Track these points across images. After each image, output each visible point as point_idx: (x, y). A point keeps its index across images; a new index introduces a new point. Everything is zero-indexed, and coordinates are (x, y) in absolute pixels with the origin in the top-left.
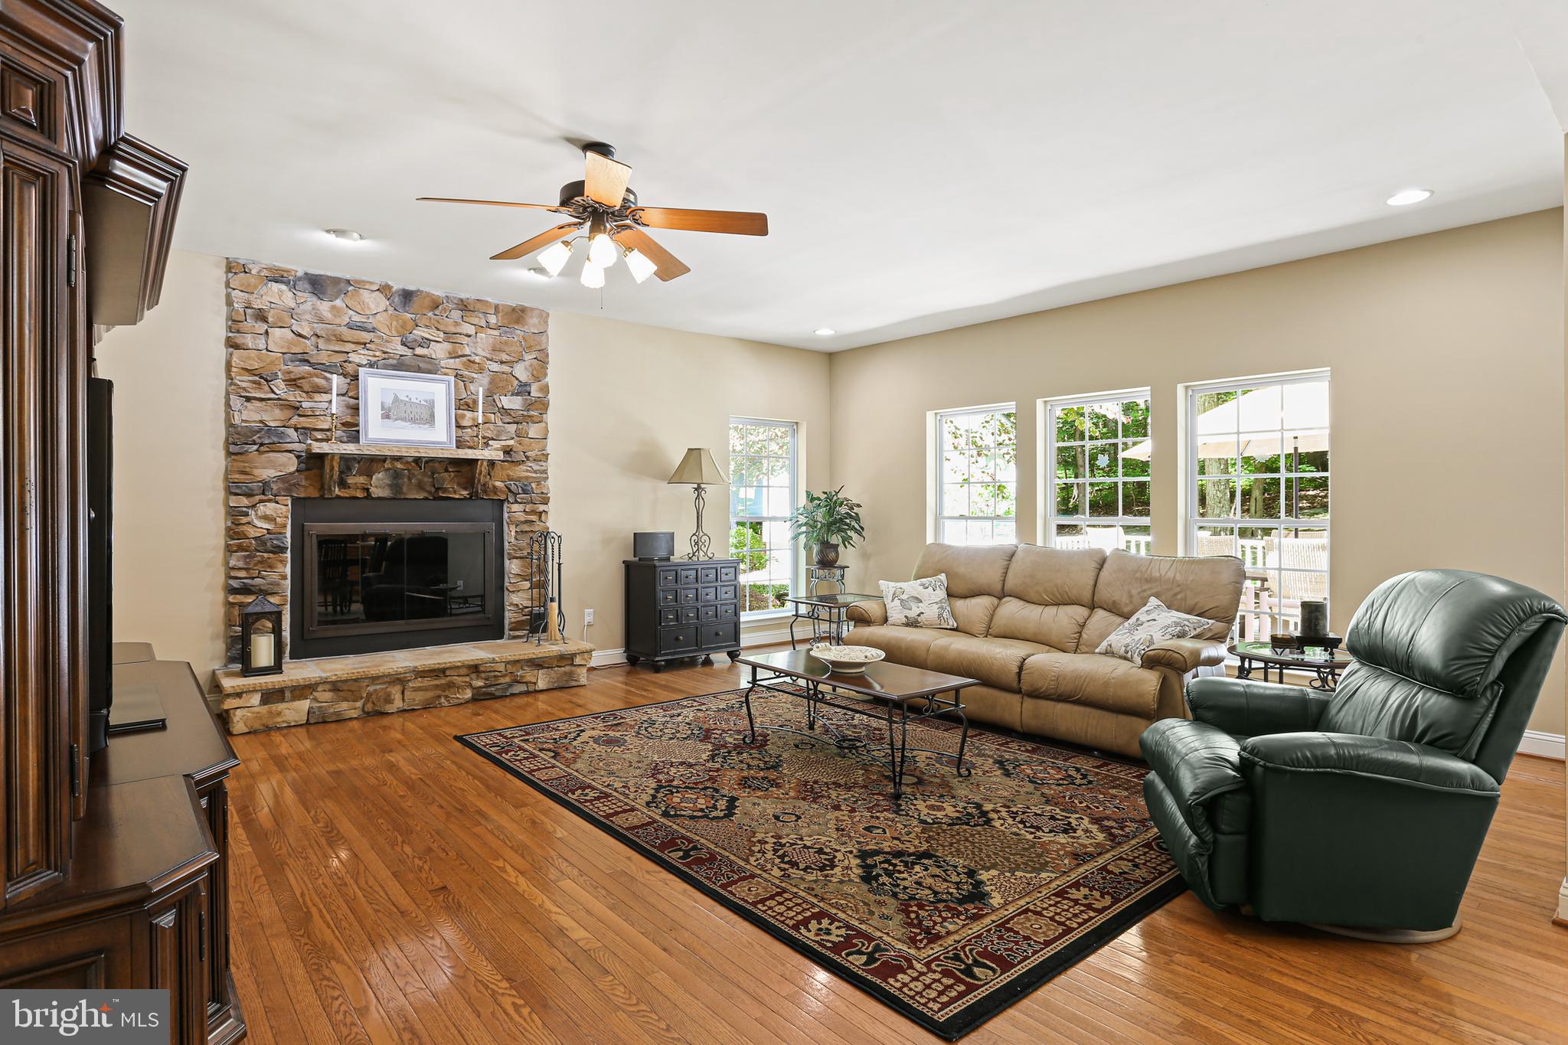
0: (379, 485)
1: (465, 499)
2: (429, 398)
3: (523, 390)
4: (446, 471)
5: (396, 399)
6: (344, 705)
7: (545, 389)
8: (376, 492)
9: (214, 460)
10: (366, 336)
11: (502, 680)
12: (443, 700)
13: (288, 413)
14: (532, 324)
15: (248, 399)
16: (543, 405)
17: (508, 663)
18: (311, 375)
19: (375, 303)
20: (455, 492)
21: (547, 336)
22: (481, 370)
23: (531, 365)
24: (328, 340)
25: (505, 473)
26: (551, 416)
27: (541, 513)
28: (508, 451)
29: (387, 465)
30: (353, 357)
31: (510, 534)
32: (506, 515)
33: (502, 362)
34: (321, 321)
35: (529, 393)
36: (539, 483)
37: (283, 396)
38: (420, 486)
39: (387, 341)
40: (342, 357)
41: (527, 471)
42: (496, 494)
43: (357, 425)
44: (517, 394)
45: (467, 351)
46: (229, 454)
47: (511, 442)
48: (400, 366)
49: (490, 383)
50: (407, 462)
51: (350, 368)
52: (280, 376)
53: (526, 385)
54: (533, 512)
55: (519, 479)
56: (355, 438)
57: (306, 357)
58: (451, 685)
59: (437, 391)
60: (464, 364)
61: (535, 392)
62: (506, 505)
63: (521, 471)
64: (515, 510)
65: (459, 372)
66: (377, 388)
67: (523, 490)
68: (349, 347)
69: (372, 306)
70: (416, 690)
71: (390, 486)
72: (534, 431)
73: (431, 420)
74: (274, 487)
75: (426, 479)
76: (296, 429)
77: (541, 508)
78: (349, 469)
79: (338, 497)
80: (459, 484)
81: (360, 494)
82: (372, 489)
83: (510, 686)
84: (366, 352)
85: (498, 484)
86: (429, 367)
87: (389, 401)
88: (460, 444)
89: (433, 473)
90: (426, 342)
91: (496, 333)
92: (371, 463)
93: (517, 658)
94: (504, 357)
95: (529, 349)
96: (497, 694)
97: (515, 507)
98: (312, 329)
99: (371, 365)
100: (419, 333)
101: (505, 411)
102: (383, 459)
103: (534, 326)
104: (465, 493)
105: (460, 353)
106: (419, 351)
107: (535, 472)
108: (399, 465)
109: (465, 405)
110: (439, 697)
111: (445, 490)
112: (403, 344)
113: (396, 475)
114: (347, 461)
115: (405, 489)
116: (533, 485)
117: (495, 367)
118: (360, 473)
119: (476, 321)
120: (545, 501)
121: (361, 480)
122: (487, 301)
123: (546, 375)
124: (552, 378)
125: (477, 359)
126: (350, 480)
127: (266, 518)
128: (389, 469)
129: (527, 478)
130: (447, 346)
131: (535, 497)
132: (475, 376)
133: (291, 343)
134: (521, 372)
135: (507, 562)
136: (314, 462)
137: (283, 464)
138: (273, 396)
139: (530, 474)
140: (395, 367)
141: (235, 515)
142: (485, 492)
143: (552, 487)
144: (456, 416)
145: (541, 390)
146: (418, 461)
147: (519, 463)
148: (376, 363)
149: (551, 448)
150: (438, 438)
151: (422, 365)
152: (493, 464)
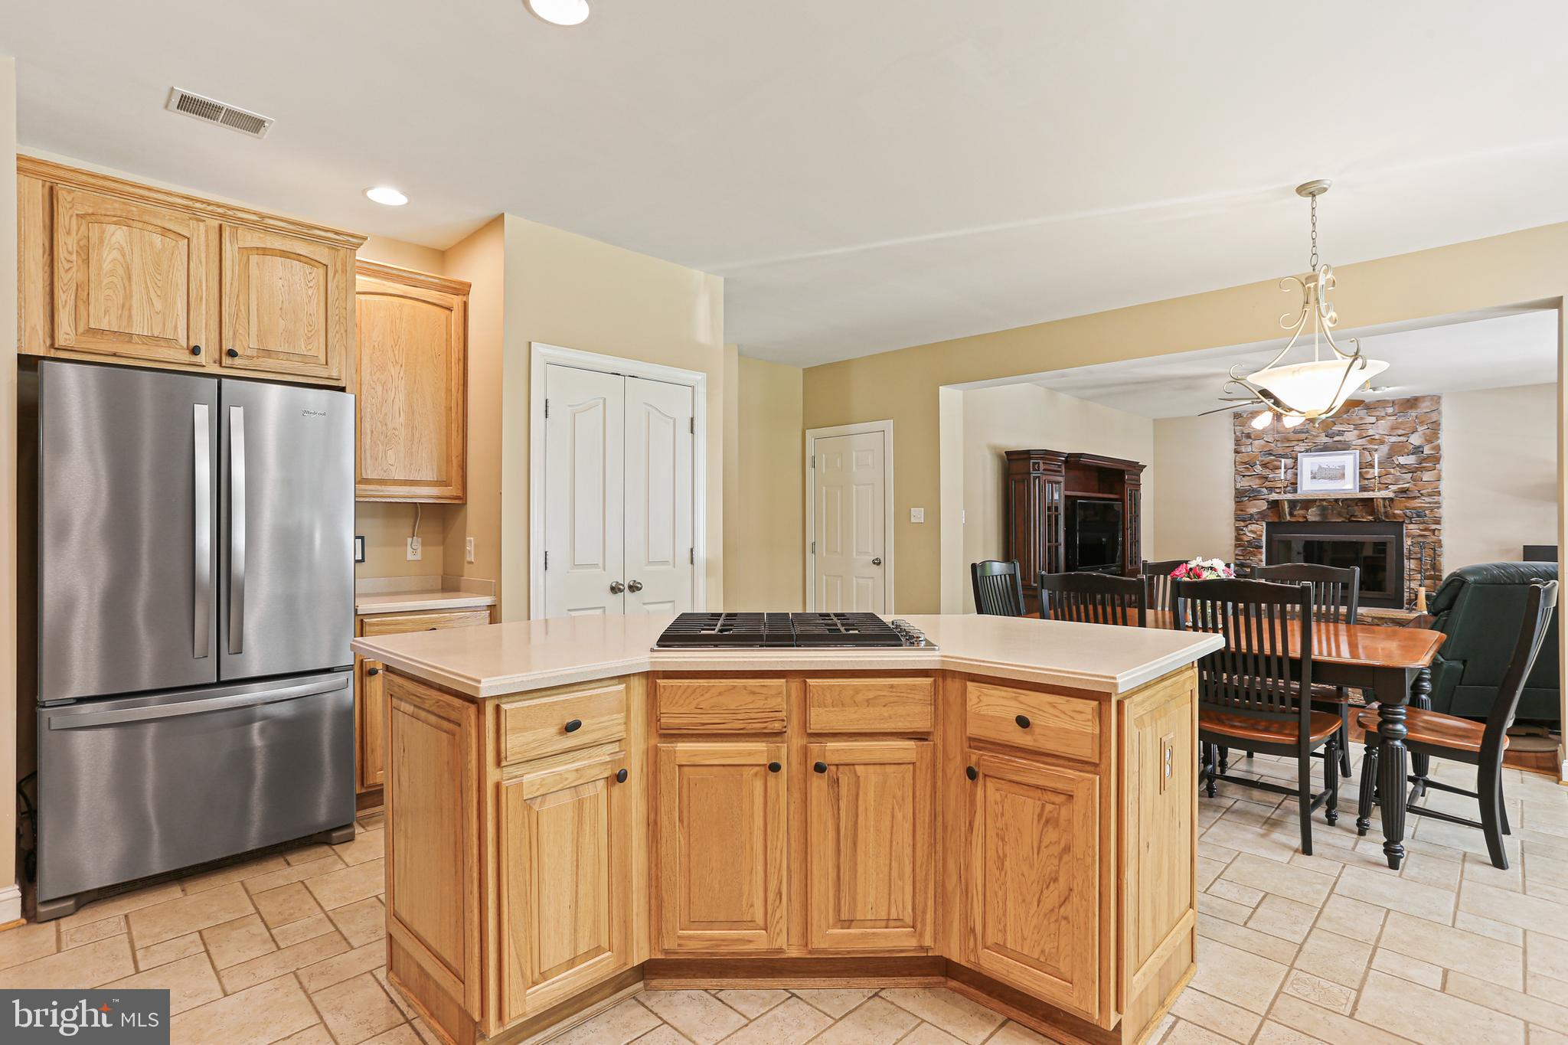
0: (1313, 515)
1: (1371, 521)
2: (1341, 465)
3: (1417, 450)
4: (1357, 505)
5: (1320, 467)
7: (1438, 448)
8: (1311, 518)
9: (1228, 505)
10: (1303, 436)
13: (1263, 480)
14: (1425, 407)
15: (1244, 476)
16: (1435, 459)
18: (1273, 461)
20: (1363, 518)
21: (1440, 413)
22: (1382, 442)
23: (1424, 434)
24: (1282, 442)
25: (1402, 505)
26: (1445, 465)
27: (1434, 530)
28: (1404, 491)
29: (1318, 504)
30: (1297, 449)
31: (1408, 542)
32: (1405, 531)
33: (1399, 436)
35: (1423, 452)
36: (1432, 511)
37: (1260, 473)
38: (1340, 515)
39: (1317, 436)
40: (1291, 449)
41: (1421, 503)
42: (1395, 518)
43: (1297, 484)
44: (1412, 454)
45: (1370, 432)
46: (1236, 502)
47: (1407, 485)
48: (1326, 448)
49: (1389, 450)
50: (1330, 501)
51: (1294, 456)
52: (1258, 462)
53: (1419, 447)
54: (1426, 530)
55: (1414, 508)
56: (1295, 491)
57: (1271, 452)
59: (1348, 461)
60: (1368, 441)
61: (1427, 450)
62: (1405, 525)
63: (1416, 503)
64: (1412, 528)
65: (1365, 447)
66: (1308, 463)
67: (1417, 515)
68: (1294, 443)
71: (1319, 515)
72: (1427, 476)
73: (1343, 477)
74: (1256, 517)
75: (1343, 510)
76: (1267, 488)
77: (1434, 527)
78: (1295, 507)
79: (1290, 522)
80: (1366, 513)
81: (1301, 520)
82: (1308, 517)
84: (1304, 444)
85: (1396, 512)
86: (1343, 446)
87: (1315, 469)
88: (1363, 489)
89: (1348, 507)
90: (1341, 433)
91: (1394, 418)
92: (1307, 504)
94: (1400, 432)
95: (1422, 423)
97: (1411, 526)
98: (1274, 437)
99: (1307, 451)
100: (1336, 428)
101: (1401, 466)
102: (1315, 501)
103: (1426, 407)
104: (1370, 518)
105: (1365, 435)
106: (1337, 438)
107: (1430, 503)
108: (1325, 503)
109: (1364, 466)
111: (1356, 516)
112: (1326, 436)
113: (1323, 509)
114: (1293, 504)
115: (1329, 516)
116: (1427, 512)
117: (1394, 439)
118: (1301, 509)
119: (1377, 414)
120: (1438, 522)
121: (1302, 512)
122: (1384, 400)
123: (1439, 438)
124: (1445, 440)
125: (1377, 437)
126: (1295, 513)
127: (1251, 531)
128: (1319, 506)
129: (1422, 507)
130: (1356, 432)
131: (1430, 520)
132: (1376, 447)
133: (1264, 446)
134: (1415, 440)
135: (1406, 562)
136: (1275, 505)
137: (1258, 507)
138: (1255, 473)
139: (1423, 505)
140: (1321, 450)
141: (1238, 529)
142: (1386, 517)
143: (1445, 512)
144: (1360, 473)
145: (1433, 448)
146: (1337, 500)
147: (1415, 498)
148: (1310, 449)
149: (1444, 486)
150: (1348, 486)
151: (1339, 446)
152: (1391, 500)
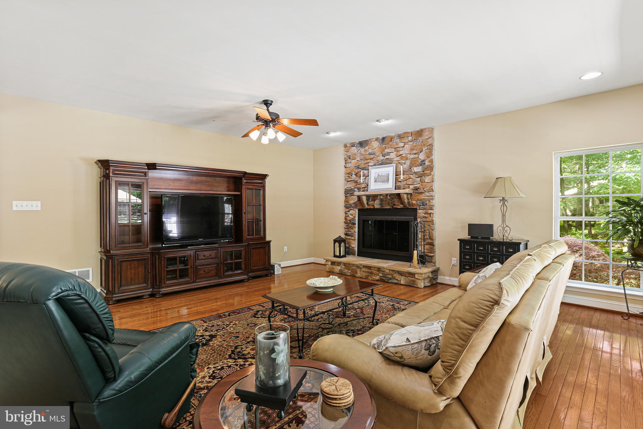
0: (377, 204)
1: (402, 208)
2: (387, 173)
3: (422, 163)
4: (395, 198)
5: (379, 175)
6: (346, 271)
7: (431, 161)
9: (342, 199)
10: (372, 156)
11: (388, 276)
12: (370, 277)
13: (356, 184)
14: (426, 135)
15: (348, 181)
16: (431, 168)
17: (390, 270)
19: (375, 144)
20: (398, 206)
21: (433, 138)
22: (407, 159)
23: (426, 152)
24: (364, 160)
25: (416, 197)
26: (435, 172)
27: (430, 214)
28: (416, 189)
29: (379, 197)
30: (370, 164)
31: (419, 223)
32: (418, 215)
33: (415, 154)
34: (362, 155)
35: (425, 164)
36: (429, 201)
37: (354, 179)
38: (389, 204)
39: (378, 156)
40: (367, 165)
41: (425, 196)
42: (413, 206)
43: (369, 185)
44: (421, 165)
45: (401, 153)
46: (346, 197)
47: (418, 185)
49: (410, 163)
50: (384, 196)
51: (368, 169)
52: (353, 173)
53: (423, 161)
54: (427, 213)
55: (421, 200)
56: (368, 190)
57: (358, 167)
58: (371, 273)
59: (390, 170)
60: (401, 158)
61: (427, 163)
62: (417, 210)
63: (422, 197)
64: (421, 213)
65: (399, 162)
66: (374, 173)
67: (423, 204)
68: (369, 161)
69: (375, 146)
70: (364, 271)
71: (380, 204)
72: (427, 179)
73: (388, 180)
74: (353, 206)
75: (390, 201)
76: (357, 188)
77: (430, 211)
78: (369, 199)
79: (367, 209)
80: (400, 203)
81: (372, 208)
82: (375, 206)
83: (390, 279)
84: (372, 161)
85: (414, 202)
86: (390, 162)
87: (377, 176)
88: (397, 188)
89: (391, 199)
90: (388, 154)
91: (412, 143)
92: (373, 197)
94: (415, 152)
95: (425, 146)
96: (386, 280)
97: (420, 211)
98: (360, 158)
100: (387, 151)
101: (415, 173)
102: (378, 195)
103: (427, 135)
104: (401, 206)
105: (399, 154)
106: (386, 157)
107: (428, 196)
108: (382, 197)
110: (369, 276)
111: (395, 205)
112: (382, 156)
113: (382, 200)
114: (368, 197)
115: (384, 205)
116: (427, 202)
117: (412, 156)
118: (372, 200)
119: (404, 141)
120: (432, 209)
121: (372, 202)
122: (408, 132)
123: (432, 155)
124: (436, 157)
125: (404, 155)
126: (369, 203)
127: (351, 214)
128: (379, 199)
129: (424, 199)
130: (395, 153)
131: (428, 207)
132: (404, 161)
133: (356, 163)
134: (422, 156)
136: (359, 199)
137: (353, 200)
138: (352, 180)
139: (425, 198)
140: (381, 164)
141: (346, 213)
142: (409, 205)
143: (436, 202)
144: (396, 178)
145: (429, 161)
146: (387, 195)
147: (421, 193)
148: (375, 164)
149: (436, 186)
150: (389, 187)
151: (388, 162)
152: (411, 194)
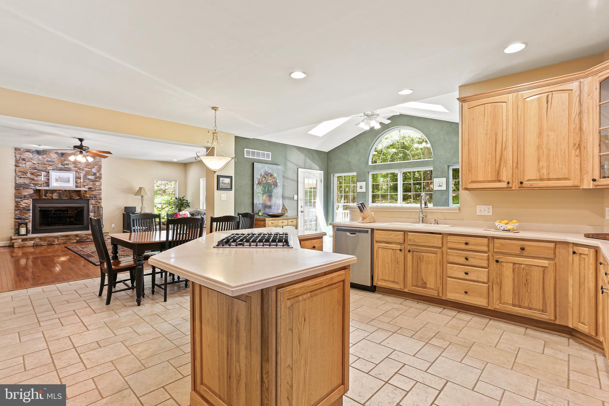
0: (55, 196)
2: (68, 177)
3: (94, 174)
4: (73, 193)
5: (59, 177)
6: (43, 242)
7: (101, 174)
8: (54, 197)
9: (12, 191)
10: (51, 163)
11: (84, 238)
12: (68, 242)
13: (31, 180)
15: (21, 178)
16: (100, 178)
17: (86, 234)
18: (37, 172)
19: (54, 156)
20: (76, 197)
21: (101, 162)
22: (83, 170)
23: (97, 169)
24: (41, 164)
25: (89, 193)
26: (102, 180)
27: (99, 202)
28: (90, 188)
29: (57, 192)
30: (48, 168)
31: (91, 207)
32: (90, 203)
33: (89, 168)
34: (40, 160)
35: (96, 175)
36: (99, 195)
37: (30, 177)
38: (66, 196)
39: (57, 164)
40: (45, 168)
42: (87, 198)
43: (49, 183)
44: (93, 175)
45: (79, 166)
46: (16, 189)
47: (91, 186)
48: (61, 170)
49: (85, 173)
50: (63, 191)
51: (47, 170)
52: (29, 172)
53: (95, 173)
54: (97, 202)
55: (93, 195)
56: (48, 186)
57: (36, 168)
58: (70, 239)
59: (71, 176)
60: (78, 169)
61: (98, 175)
62: (90, 200)
63: (94, 193)
64: (93, 201)
65: (77, 171)
66: (54, 175)
67: (94, 197)
68: (47, 166)
69: (53, 157)
70: (61, 240)
71: (58, 196)
72: (97, 184)
73: (69, 181)
74: (28, 196)
75: (68, 195)
76: (33, 184)
77: (99, 201)
78: (47, 192)
79: (44, 199)
80: (77, 196)
81: (50, 198)
82: (53, 197)
83: (86, 239)
84: (52, 167)
85: (88, 196)
86: (69, 170)
87: (57, 178)
88: (76, 187)
89: (70, 193)
90: (67, 164)
92: (53, 191)
93: (88, 233)
94: (89, 167)
95: (96, 165)
96: (83, 241)
97: (92, 201)
98: (37, 162)
99: (53, 170)
100: (65, 162)
101: (89, 179)
102: (57, 190)
103: (98, 160)
104: (78, 198)
105: (77, 166)
106: (66, 166)
107: (98, 193)
108: (61, 192)
109: (78, 178)
110: (67, 241)
111: (73, 197)
112: (61, 165)
113: (60, 194)
114: (46, 191)
115: (62, 197)
116: (97, 196)
117: (87, 169)
118: (50, 193)
120: (101, 199)
121: (50, 195)
123: (101, 171)
124: (103, 171)
125: (81, 168)
126: (47, 195)
127: (25, 203)
128: (58, 192)
129: (95, 194)
130: (73, 165)
131: (98, 199)
132: (81, 171)
133: (32, 165)
134: (94, 170)
135: (90, 213)
136: (38, 191)
138: (27, 177)
140: (59, 170)
141: (17, 203)
142: (84, 197)
143: (103, 196)
144: (75, 180)
145: (99, 174)
146: (65, 191)
147: (93, 191)
148: (54, 169)
149: (102, 187)
150: (71, 185)
151: (67, 169)
152: (86, 191)
